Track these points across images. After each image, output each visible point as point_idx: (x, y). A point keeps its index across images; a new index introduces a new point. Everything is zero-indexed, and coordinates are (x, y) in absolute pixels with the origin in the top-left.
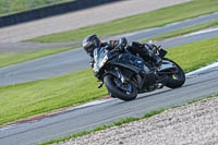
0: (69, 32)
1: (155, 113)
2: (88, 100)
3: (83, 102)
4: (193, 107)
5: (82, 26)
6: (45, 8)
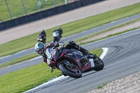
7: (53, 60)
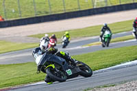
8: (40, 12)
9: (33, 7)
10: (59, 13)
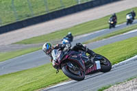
0: (44, 35)
1: (105, 89)
2: (59, 82)
3: (56, 83)
4: (131, 83)
5: (53, 31)
6: (26, 20)
7: (57, 62)
8: (21, 16)
9: (13, 12)
10: (43, 14)
